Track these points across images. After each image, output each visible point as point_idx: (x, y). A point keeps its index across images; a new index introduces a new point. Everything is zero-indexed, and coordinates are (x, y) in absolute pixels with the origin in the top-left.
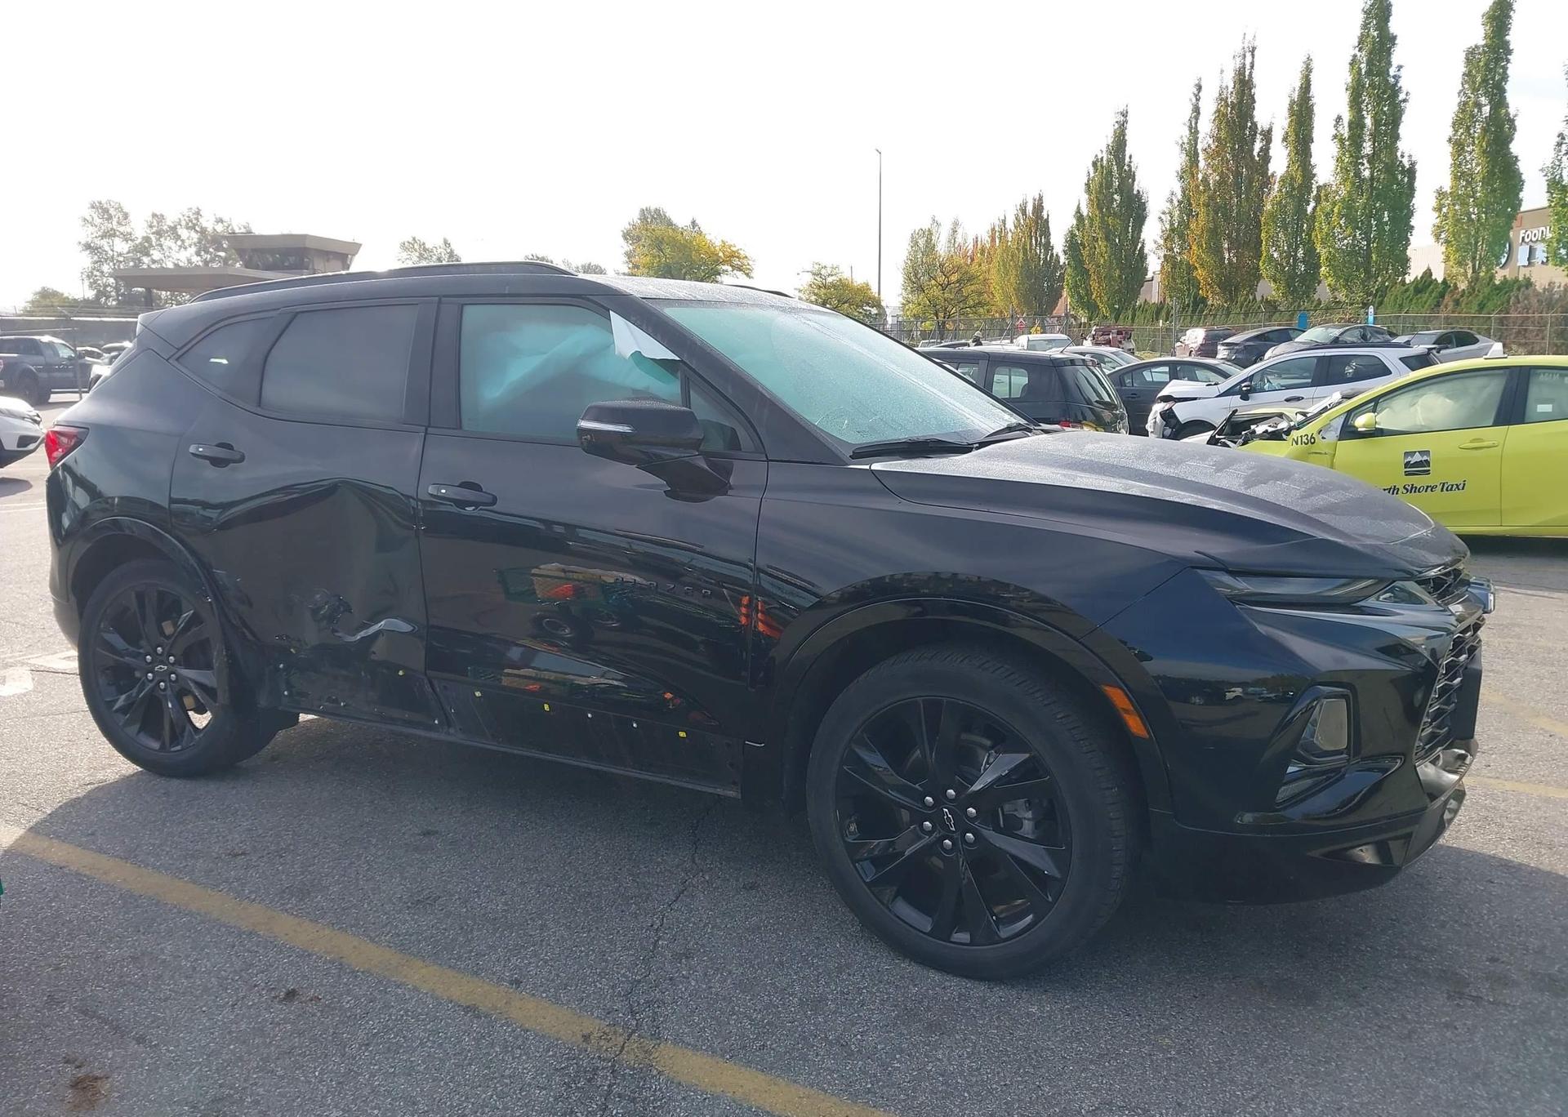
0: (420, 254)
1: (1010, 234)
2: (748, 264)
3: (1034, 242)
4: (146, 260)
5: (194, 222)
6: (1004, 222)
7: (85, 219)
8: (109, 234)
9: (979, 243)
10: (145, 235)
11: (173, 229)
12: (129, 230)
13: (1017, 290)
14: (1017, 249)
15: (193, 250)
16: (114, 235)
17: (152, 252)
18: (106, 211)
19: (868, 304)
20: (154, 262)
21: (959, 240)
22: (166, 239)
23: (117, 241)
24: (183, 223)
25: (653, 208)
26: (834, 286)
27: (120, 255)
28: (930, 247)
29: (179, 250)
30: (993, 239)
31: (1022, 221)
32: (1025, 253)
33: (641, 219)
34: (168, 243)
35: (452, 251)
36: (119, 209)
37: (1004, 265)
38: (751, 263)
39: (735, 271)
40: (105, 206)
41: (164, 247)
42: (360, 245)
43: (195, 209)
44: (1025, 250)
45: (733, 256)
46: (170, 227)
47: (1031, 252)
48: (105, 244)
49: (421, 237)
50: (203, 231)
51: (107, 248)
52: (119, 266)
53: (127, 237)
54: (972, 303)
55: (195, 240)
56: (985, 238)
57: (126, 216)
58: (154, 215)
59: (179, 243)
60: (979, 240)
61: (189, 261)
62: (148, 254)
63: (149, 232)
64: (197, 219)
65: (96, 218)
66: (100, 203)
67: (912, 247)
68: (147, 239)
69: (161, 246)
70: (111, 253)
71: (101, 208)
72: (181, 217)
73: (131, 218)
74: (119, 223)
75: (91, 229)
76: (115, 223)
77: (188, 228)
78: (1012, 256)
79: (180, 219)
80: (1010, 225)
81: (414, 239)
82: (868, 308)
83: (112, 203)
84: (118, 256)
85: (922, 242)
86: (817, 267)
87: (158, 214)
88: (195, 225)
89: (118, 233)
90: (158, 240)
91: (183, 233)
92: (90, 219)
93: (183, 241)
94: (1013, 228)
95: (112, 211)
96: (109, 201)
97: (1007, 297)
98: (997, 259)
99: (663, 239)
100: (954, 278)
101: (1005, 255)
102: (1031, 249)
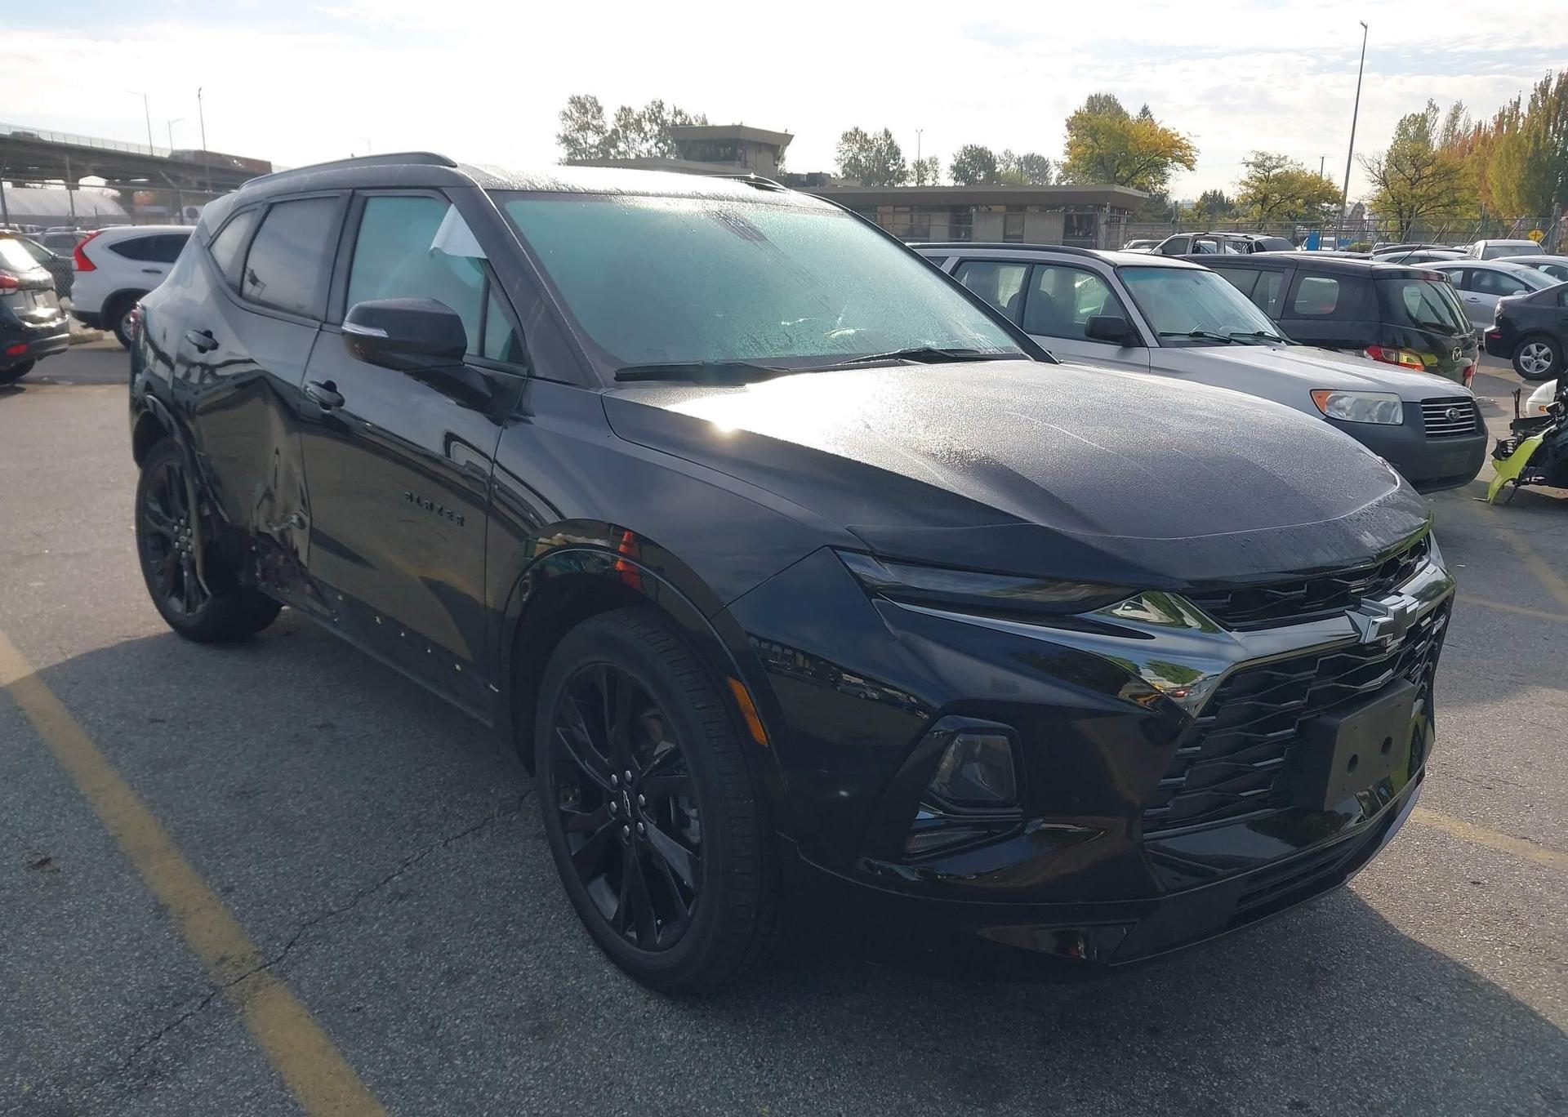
0: (861, 145)
1: (1521, 120)
2: (1191, 155)
3: (1551, 128)
4: (612, 151)
5: (657, 115)
6: (1517, 105)
7: (565, 114)
8: (584, 127)
9: (1482, 130)
10: (614, 127)
11: (638, 122)
12: (601, 123)
13: (1521, 187)
14: (1527, 137)
15: (652, 142)
16: (589, 128)
17: (618, 144)
18: (583, 106)
19: (1326, 200)
20: (619, 153)
21: (1460, 126)
22: (631, 132)
23: (590, 133)
24: (647, 116)
25: (1103, 95)
26: (1277, 178)
27: (592, 147)
28: (1422, 135)
29: (642, 141)
30: (1499, 125)
31: (1540, 103)
32: (1537, 143)
33: (1088, 107)
34: (632, 135)
35: (892, 143)
36: (595, 102)
37: (1507, 157)
38: (1193, 153)
39: (1175, 163)
40: (583, 101)
41: (629, 139)
42: (792, 137)
43: (658, 103)
44: (1537, 138)
45: (1173, 146)
46: (635, 120)
47: (1545, 141)
48: (580, 137)
49: (863, 129)
50: (664, 122)
51: (582, 141)
52: (590, 158)
53: (599, 130)
54: (1446, 201)
55: (656, 132)
56: (1489, 123)
57: (600, 110)
58: (623, 109)
59: (642, 135)
60: (1483, 126)
61: (649, 152)
62: (615, 146)
63: (617, 125)
64: (659, 112)
65: (574, 110)
66: (579, 98)
67: (1399, 135)
68: (615, 132)
69: (627, 138)
70: (584, 145)
71: (580, 103)
72: (646, 110)
73: (604, 111)
74: (593, 117)
75: (570, 123)
76: (589, 116)
77: (650, 120)
78: (1519, 146)
79: (644, 112)
80: (1524, 109)
81: (856, 130)
82: (1327, 205)
83: (589, 99)
84: (590, 148)
85: (1412, 130)
86: (1260, 158)
87: (627, 107)
88: (656, 118)
89: (591, 127)
90: (625, 132)
91: (647, 126)
92: (568, 112)
93: (645, 134)
94: (1526, 113)
95: (588, 105)
96: (586, 96)
97: (1506, 193)
98: (1499, 150)
99: (1099, 129)
100: (1428, 171)
101: (1510, 145)
102: (1546, 136)
